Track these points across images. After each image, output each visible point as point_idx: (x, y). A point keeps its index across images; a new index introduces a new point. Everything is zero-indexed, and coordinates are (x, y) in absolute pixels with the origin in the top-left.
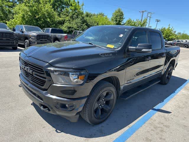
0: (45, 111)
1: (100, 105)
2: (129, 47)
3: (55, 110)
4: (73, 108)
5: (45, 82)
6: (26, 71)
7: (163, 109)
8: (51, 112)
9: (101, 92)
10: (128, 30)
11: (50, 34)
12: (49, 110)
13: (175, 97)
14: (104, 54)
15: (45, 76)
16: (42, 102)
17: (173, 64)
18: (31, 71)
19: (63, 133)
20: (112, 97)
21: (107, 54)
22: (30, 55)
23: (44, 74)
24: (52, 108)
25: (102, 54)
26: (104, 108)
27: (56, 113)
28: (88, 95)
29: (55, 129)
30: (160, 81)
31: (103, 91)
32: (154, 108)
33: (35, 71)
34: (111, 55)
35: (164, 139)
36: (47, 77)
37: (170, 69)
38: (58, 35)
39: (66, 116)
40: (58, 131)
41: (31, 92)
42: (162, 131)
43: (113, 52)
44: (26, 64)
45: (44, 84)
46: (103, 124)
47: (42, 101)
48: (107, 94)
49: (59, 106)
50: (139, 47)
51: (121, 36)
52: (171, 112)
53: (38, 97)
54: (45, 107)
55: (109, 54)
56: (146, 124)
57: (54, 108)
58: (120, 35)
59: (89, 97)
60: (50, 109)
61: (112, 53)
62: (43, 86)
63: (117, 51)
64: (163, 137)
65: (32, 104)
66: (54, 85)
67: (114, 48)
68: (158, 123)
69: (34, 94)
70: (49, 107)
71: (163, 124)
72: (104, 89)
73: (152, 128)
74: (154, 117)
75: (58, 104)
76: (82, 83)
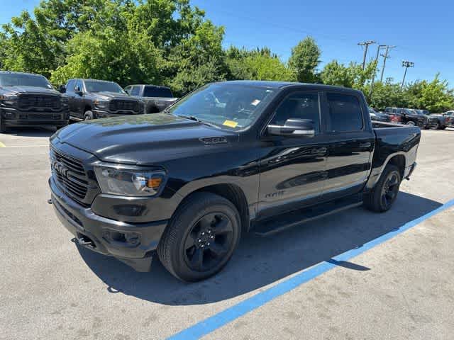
0: (86, 246)
1: (202, 243)
2: (269, 126)
3: (106, 246)
4: (138, 241)
5: (85, 190)
6: (56, 170)
7: (352, 261)
8: (97, 250)
9: (200, 215)
10: (271, 91)
11: (140, 98)
12: (94, 246)
13: (394, 238)
14: (210, 139)
15: (86, 178)
16: (81, 230)
17: (400, 168)
18: (64, 170)
19: (122, 293)
20: (229, 228)
21: (215, 139)
22: (65, 140)
23: (84, 175)
24: (99, 242)
25: (204, 139)
26: (212, 250)
27: (106, 251)
28: (170, 218)
29: (108, 287)
30: (362, 203)
31: (204, 212)
32: (334, 258)
33: (71, 170)
34: (225, 141)
35: (329, 318)
36: (90, 182)
37: (390, 178)
38: (158, 100)
40: (112, 289)
41: (65, 210)
42: (330, 302)
43: (232, 134)
44: (58, 157)
45: (85, 194)
46: (207, 283)
47: (82, 228)
48: (218, 220)
49: (109, 237)
50: (288, 127)
51: (256, 102)
52: (369, 269)
53: (76, 220)
54: (86, 239)
55: (221, 138)
56: (300, 289)
57: (103, 241)
58: (253, 100)
59: (171, 222)
60: (96, 243)
61: (228, 137)
62: (83, 198)
63: (240, 133)
64: (328, 314)
65: (72, 240)
66: (103, 196)
67: (237, 128)
68: (330, 288)
69: (70, 215)
70: (93, 240)
71: (339, 289)
72: (207, 209)
73: (312, 295)
74: (324, 276)
75: (108, 232)
76: (155, 192)
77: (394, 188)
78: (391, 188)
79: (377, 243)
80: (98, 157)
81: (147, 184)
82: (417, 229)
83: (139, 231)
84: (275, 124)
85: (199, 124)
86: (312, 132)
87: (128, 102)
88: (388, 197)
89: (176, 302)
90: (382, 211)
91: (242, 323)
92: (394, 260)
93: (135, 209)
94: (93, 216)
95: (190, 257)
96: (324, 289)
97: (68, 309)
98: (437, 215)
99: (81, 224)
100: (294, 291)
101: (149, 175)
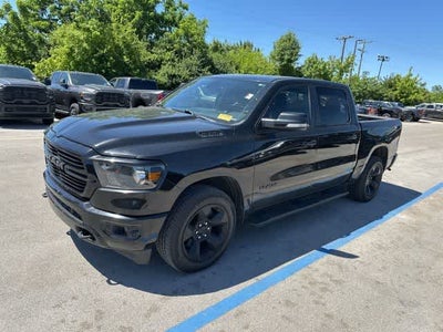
0: (85, 240)
1: (199, 234)
2: (263, 119)
3: (105, 239)
4: (138, 234)
5: (84, 184)
6: (52, 163)
7: (341, 249)
8: (97, 243)
9: (197, 207)
10: (264, 85)
11: (126, 90)
12: (94, 239)
13: (379, 226)
14: (207, 133)
15: (84, 172)
16: (80, 223)
17: (382, 159)
18: (62, 163)
19: (121, 285)
20: (225, 219)
21: (212, 132)
22: (62, 133)
23: (83, 169)
24: (98, 235)
25: (201, 133)
26: (209, 241)
28: (169, 210)
29: (107, 279)
30: (348, 193)
31: (202, 204)
32: (324, 247)
33: (69, 164)
34: (221, 134)
35: (323, 304)
36: (89, 175)
37: (374, 169)
38: (144, 93)
39: (126, 252)
40: (111, 281)
41: (63, 204)
42: (324, 290)
43: (227, 128)
44: (54, 150)
45: (84, 188)
47: (80, 221)
48: (214, 212)
50: (282, 120)
51: (250, 96)
52: (358, 257)
53: (75, 214)
54: (85, 232)
55: (218, 132)
56: (294, 277)
57: (103, 235)
58: (247, 94)
59: (170, 215)
60: (95, 236)
61: (225, 131)
62: (82, 191)
63: (235, 127)
64: (323, 301)
65: (68, 234)
66: (103, 189)
67: (231, 121)
68: (322, 276)
69: (68, 208)
70: (91, 232)
71: (331, 277)
72: (205, 201)
73: (306, 283)
74: (316, 265)
75: (108, 225)
76: (155, 186)
77: (377, 178)
78: (374, 178)
79: (363, 232)
80: (97, 151)
81: (147, 178)
82: (400, 217)
83: (139, 224)
84: (268, 117)
85: (194, 118)
86: (305, 125)
87: (114, 94)
88: (371, 187)
89: (175, 293)
90: (366, 201)
91: (241, 312)
92: (380, 247)
93: (134, 202)
94: (92, 209)
95: (188, 248)
96: (316, 277)
97: (69, 302)
98: (417, 204)
99: (80, 218)
100: (289, 280)
101: (148, 168)
